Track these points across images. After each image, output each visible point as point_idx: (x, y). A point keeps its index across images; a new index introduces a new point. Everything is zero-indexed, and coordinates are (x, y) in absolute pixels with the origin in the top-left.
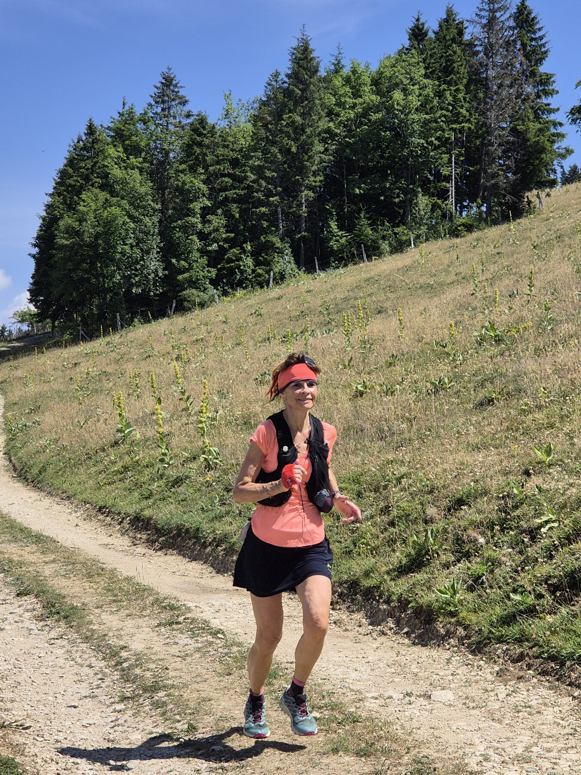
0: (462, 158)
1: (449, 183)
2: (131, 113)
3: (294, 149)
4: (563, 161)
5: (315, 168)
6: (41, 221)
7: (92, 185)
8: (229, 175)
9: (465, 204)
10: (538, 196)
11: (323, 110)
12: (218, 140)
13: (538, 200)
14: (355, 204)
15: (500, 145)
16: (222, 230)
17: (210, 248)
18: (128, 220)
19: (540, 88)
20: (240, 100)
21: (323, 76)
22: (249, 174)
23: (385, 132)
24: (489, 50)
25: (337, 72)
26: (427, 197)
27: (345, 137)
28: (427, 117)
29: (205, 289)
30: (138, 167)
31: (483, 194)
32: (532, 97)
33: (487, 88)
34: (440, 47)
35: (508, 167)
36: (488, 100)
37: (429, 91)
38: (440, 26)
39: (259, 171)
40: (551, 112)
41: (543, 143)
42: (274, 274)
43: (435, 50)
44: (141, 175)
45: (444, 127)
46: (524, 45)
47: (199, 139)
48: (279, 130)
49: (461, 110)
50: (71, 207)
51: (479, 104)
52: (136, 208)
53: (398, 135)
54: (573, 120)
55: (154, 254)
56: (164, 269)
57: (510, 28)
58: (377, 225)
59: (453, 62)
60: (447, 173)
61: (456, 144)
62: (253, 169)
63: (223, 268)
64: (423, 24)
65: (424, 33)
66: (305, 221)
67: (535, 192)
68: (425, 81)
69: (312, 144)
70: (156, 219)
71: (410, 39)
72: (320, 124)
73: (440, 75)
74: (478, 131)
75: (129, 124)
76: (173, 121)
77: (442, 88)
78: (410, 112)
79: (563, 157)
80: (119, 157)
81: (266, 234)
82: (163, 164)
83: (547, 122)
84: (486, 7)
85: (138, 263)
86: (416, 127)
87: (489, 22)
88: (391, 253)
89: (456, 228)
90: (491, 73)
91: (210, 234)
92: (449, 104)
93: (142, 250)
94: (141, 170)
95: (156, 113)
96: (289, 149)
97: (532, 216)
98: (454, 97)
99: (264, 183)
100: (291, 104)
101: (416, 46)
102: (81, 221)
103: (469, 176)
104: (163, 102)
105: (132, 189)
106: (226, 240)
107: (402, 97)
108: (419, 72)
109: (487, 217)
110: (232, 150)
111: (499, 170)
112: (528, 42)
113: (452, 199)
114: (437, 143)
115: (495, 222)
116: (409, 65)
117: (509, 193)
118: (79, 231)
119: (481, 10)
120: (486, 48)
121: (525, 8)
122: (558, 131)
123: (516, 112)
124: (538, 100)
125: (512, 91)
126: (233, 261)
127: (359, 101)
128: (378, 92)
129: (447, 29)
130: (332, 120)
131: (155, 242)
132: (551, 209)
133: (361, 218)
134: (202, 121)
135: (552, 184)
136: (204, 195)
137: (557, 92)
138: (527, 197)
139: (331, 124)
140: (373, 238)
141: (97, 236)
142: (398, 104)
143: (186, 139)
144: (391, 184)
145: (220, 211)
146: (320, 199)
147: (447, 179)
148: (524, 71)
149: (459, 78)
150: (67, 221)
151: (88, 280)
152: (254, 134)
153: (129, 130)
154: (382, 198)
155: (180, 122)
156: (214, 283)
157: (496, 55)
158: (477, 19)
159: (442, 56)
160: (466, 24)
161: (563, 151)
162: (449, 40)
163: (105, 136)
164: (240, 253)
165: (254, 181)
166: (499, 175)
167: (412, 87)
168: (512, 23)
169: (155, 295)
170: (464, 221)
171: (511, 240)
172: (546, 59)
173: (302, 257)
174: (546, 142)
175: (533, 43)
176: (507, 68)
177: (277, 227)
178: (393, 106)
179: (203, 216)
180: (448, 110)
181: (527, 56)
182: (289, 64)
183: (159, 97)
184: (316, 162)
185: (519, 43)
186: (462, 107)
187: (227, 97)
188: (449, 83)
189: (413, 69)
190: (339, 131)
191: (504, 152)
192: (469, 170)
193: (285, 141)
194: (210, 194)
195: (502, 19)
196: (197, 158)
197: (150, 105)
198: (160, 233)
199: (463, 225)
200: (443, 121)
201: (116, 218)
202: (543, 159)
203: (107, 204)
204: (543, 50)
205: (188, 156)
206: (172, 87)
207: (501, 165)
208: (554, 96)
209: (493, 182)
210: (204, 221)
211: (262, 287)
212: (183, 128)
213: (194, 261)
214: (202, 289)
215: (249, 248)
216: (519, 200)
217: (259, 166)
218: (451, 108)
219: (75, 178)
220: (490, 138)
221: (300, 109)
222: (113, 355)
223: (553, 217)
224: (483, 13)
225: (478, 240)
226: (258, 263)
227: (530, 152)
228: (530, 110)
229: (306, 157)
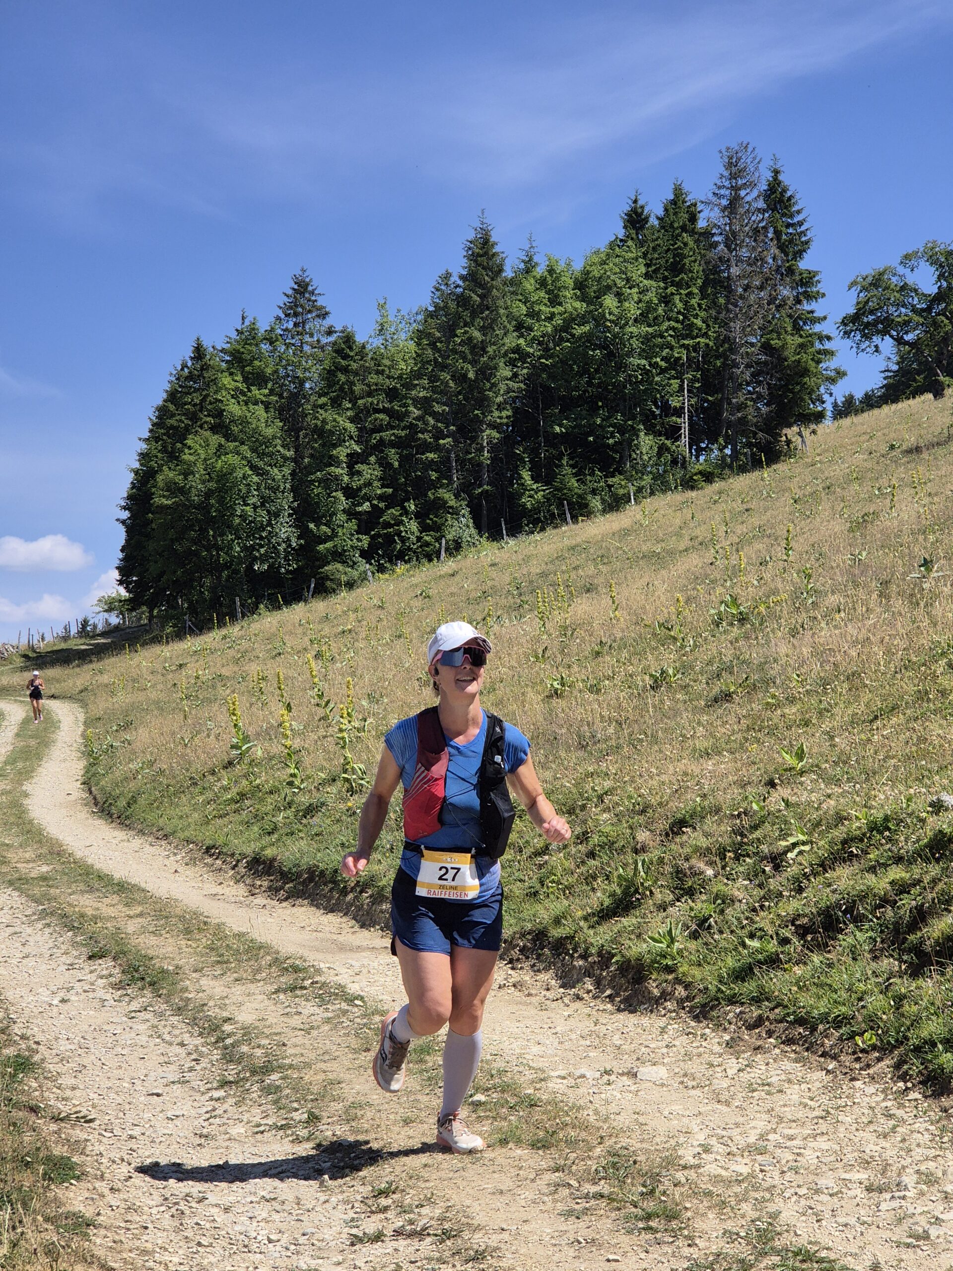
0: (697, 385)
1: (680, 417)
2: (253, 329)
3: (471, 375)
4: (832, 387)
5: (499, 399)
6: (133, 475)
7: (201, 427)
8: (384, 411)
9: (703, 445)
10: (800, 434)
11: (509, 322)
12: (370, 364)
13: (800, 439)
14: (555, 446)
15: (748, 366)
16: (376, 484)
17: (360, 509)
18: (250, 472)
19: (800, 290)
20: (399, 311)
21: (509, 277)
22: (411, 408)
23: (593, 350)
24: (731, 241)
25: (528, 271)
26: (651, 437)
27: (540, 358)
28: (650, 330)
29: (355, 563)
30: (262, 402)
31: (727, 432)
32: (789, 302)
33: (729, 290)
34: (666, 238)
35: (760, 397)
36: (730, 306)
37: (652, 296)
38: (666, 210)
39: (425, 404)
40: (815, 322)
41: (806, 362)
42: (447, 542)
43: (659, 242)
44: (266, 412)
45: (673, 343)
46: (778, 233)
47: (344, 363)
48: (452, 350)
49: (695, 321)
50: (173, 456)
51: (719, 313)
52: (261, 455)
53: (611, 355)
54: (845, 333)
55: (284, 518)
56: (299, 538)
57: (759, 210)
58: (585, 475)
59: (683, 257)
60: (678, 405)
61: (690, 366)
62: (416, 401)
63: (378, 535)
64: (642, 207)
65: (644, 220)
66: (488, 471)
67: (795, 429)
68: (645, 282)
69: (496, 368)
70: (287, 471)
71: (625, 227)
72: (506, 340)
73: (666, 274)
74: (718, 348)
75: (250, 344)
76: (310, 340)
77: (669, 291)
78: (627, 324)
79: (833, 381)
80: (237, 388)
81: (435, 488)
82: (296, 397)
83: (810, 335)
84: (727, 184)
85: (264, 530)
86: (635, 343)
87: (730, 204)
88: (604, 512)
89: (691, 478)
90: (735, 271)
91: (359, 489)
92: (679, 313)
93: (268, 512)
94: (267, 406)
95: (286, 330)
96: (465, 376)
97: (792, 460)
98: (686, 303)
99: (432, 421)
100: (466, 315)
101: (634, 236)
102: (186, 474)
103: (707, 408)
104: (296, 315)
105: (255, 431)
106: (381, 498)
107: (616, 304)
108: (638, 271)
109: (732, 462)
110: (389, 377)
111: (746, 399)
112: (784, 229)
113: (685, 440)
114: (663, 364)
115: (743, 470)
116: (625, 261)
117: (760, 430)
118: (184, 487)
119: (719, 188)
120: (727, 238)
121: (779, 184)
122: (826, 348)
123: (769, 322)
124: (798, 306)
125: (762, 294)
126: (391, 526)
127: (558, 309)
128: (583, 298)
129: (675, 214)
130: (521, 336)
131: (286, 501)
132: (818, 451)
133: (562, 465)
134: (348, 339)
135: (819, 417)
136: (351, 437)
137: (824, 295)
138: (786, 435)
139: (521, 341)
140: (579, 492)
141: (208, 494)
142: (610, 314)
143: (327, 364)
144: (603, 420)
145: (373, 459)
146: (508, 441)
147: (679, 412)
148: (779, 267)
149: (692, 279)
150: (169, 474)
151: (196, 554)
152: (418, 355)
153: (250, 352)
154: (591, 439)
155: (318, 341)
156: (367, 555)
157: (741, 247)
158: (714, 199)
159: (669, 250)
160: (700, 207)
161: (833, 374)
162: (677, 228)
163: (220, 362)
164: (401, 515)
165: (417, 419)
166: (746, 406)
167: (628, 290)
168: (761, 204)
169: (288, 572)
170: (701, 468)
171: (765, 493)
172: (808, 251)
173: (485, 520)
174: (810, 362)
175: (791, 230)
176: (755, 263)
177: (450, 478)
178: (604, 315)
179: (350, 466)
180: (677, 321)
181: (782, 248)
182: (464, 262)
183: (291, 308)
184: (502, 392)
185: (771, 230)
186: (696, 316)
187: (381, 307)
188: (679, 285)
189: (630, 266)
190: (531, 350)
191: (753, 375)
192: (707, 401)
193: (460, 364)
194: (359, 436)
195: (748, 198)
196: (341, 389)
197: (278, 318)
198: (293, 489)
199: (700, 473)
200: (671, 336)
201: (233, 470)
202: (805, 383)
203: (220, 451)
204: (803, 239)
205: (330, 386)
206: (307, 295)
207: (749, 392)
208: (820, 300)
209: (739, 415)
210: (352, 473)
211: (430, 560)
212: (322, 348)
213: (339, 526)
214: (351, 563)
215: (413, 507)
216: (775, 439)
217: (426, 398)
218: (681, 317)
219: (178, 418)
220: (734, 357)
221: (479, 322)
222: (231, 652)
223: (820, 462)
224: (722, 192)
225: (720, 493)
226: (424, 528)
227: (788, 375)
228: (787, 320)
229: (488, 385)
